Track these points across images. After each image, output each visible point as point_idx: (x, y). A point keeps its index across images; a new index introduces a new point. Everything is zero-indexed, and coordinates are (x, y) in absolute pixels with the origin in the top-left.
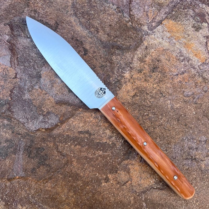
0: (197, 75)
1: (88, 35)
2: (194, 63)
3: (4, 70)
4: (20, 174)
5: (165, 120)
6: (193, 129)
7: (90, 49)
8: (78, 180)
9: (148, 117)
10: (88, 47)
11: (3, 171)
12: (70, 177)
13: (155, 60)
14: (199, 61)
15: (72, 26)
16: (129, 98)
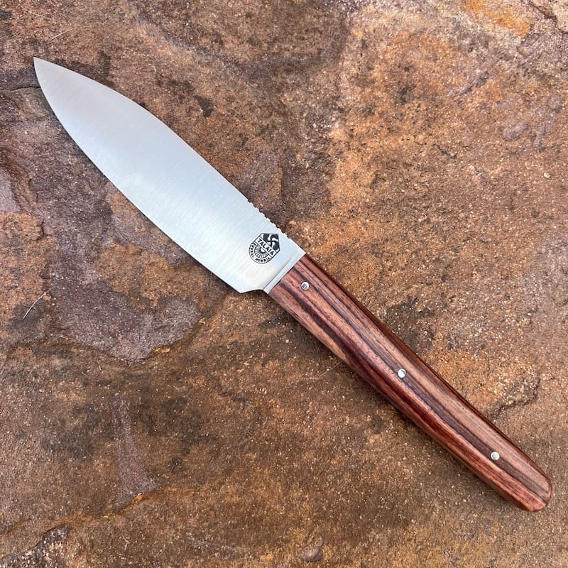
0: (521, 75)
1: (198, 58)
2: (501, 45)
3: (4, 225)
4: (144, 485)
5: (477, 218)
6: (558, 219)
7: (215, 96)
8: (301, 451)
9: (431, 226)
10: (207, 92)
11: (95, 495)
12: (278, 451)
13: (398, 70)
14: (514, 35)
15: (147, 51)
16: (362, 192)
